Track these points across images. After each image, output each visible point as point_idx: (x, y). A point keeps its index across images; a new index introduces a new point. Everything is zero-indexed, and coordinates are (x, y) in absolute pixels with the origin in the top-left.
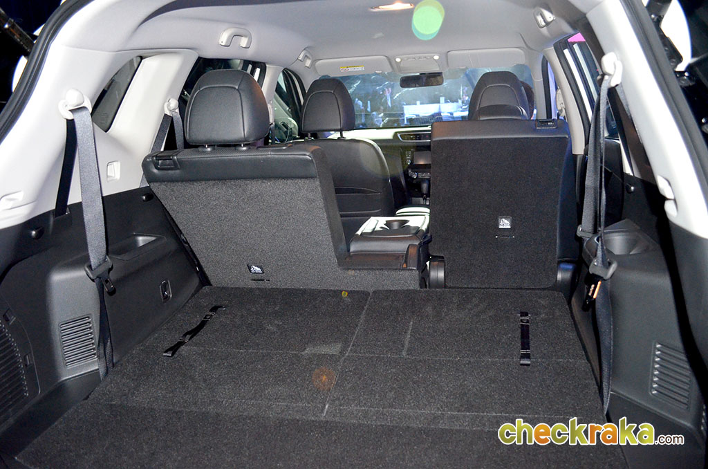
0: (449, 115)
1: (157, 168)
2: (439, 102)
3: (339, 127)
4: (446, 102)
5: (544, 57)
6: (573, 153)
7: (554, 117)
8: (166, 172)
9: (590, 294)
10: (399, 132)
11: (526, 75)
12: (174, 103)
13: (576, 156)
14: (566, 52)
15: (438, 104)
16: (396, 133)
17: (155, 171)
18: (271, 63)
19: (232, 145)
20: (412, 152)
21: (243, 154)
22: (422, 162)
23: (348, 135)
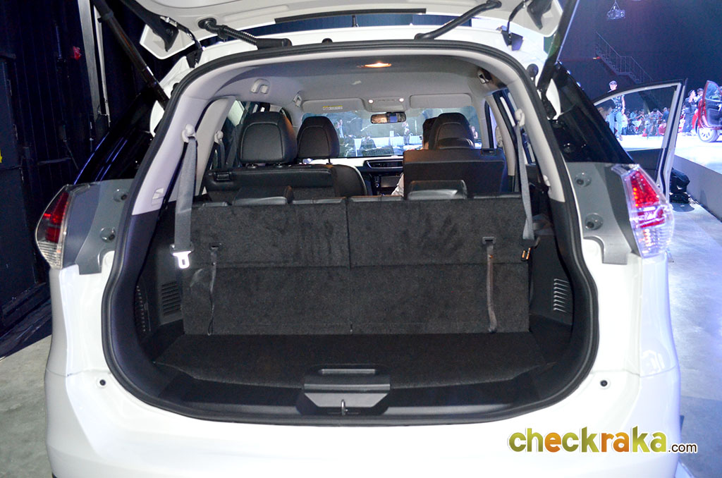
0: (399, 148)
1: (215, 180)
2: (388, 136)
3: (327, 155)
4: (395, 135)
5: (486, 102)
6: (509, 174)
7: (495, 147)
8: (221, 183)
9: (523, 256)
10: (369, 161)
11: (473, 114)
12: (220, 134)
13: (511, 177)
14: (502, 99)
15: (387, 138)
16: (365, 161)
17: (215, 183)
18: (272, 104)
19: (270, 164)
20: (380, 177)
21: (280, 171)
22: (385, 186)
23: (335, 161)
